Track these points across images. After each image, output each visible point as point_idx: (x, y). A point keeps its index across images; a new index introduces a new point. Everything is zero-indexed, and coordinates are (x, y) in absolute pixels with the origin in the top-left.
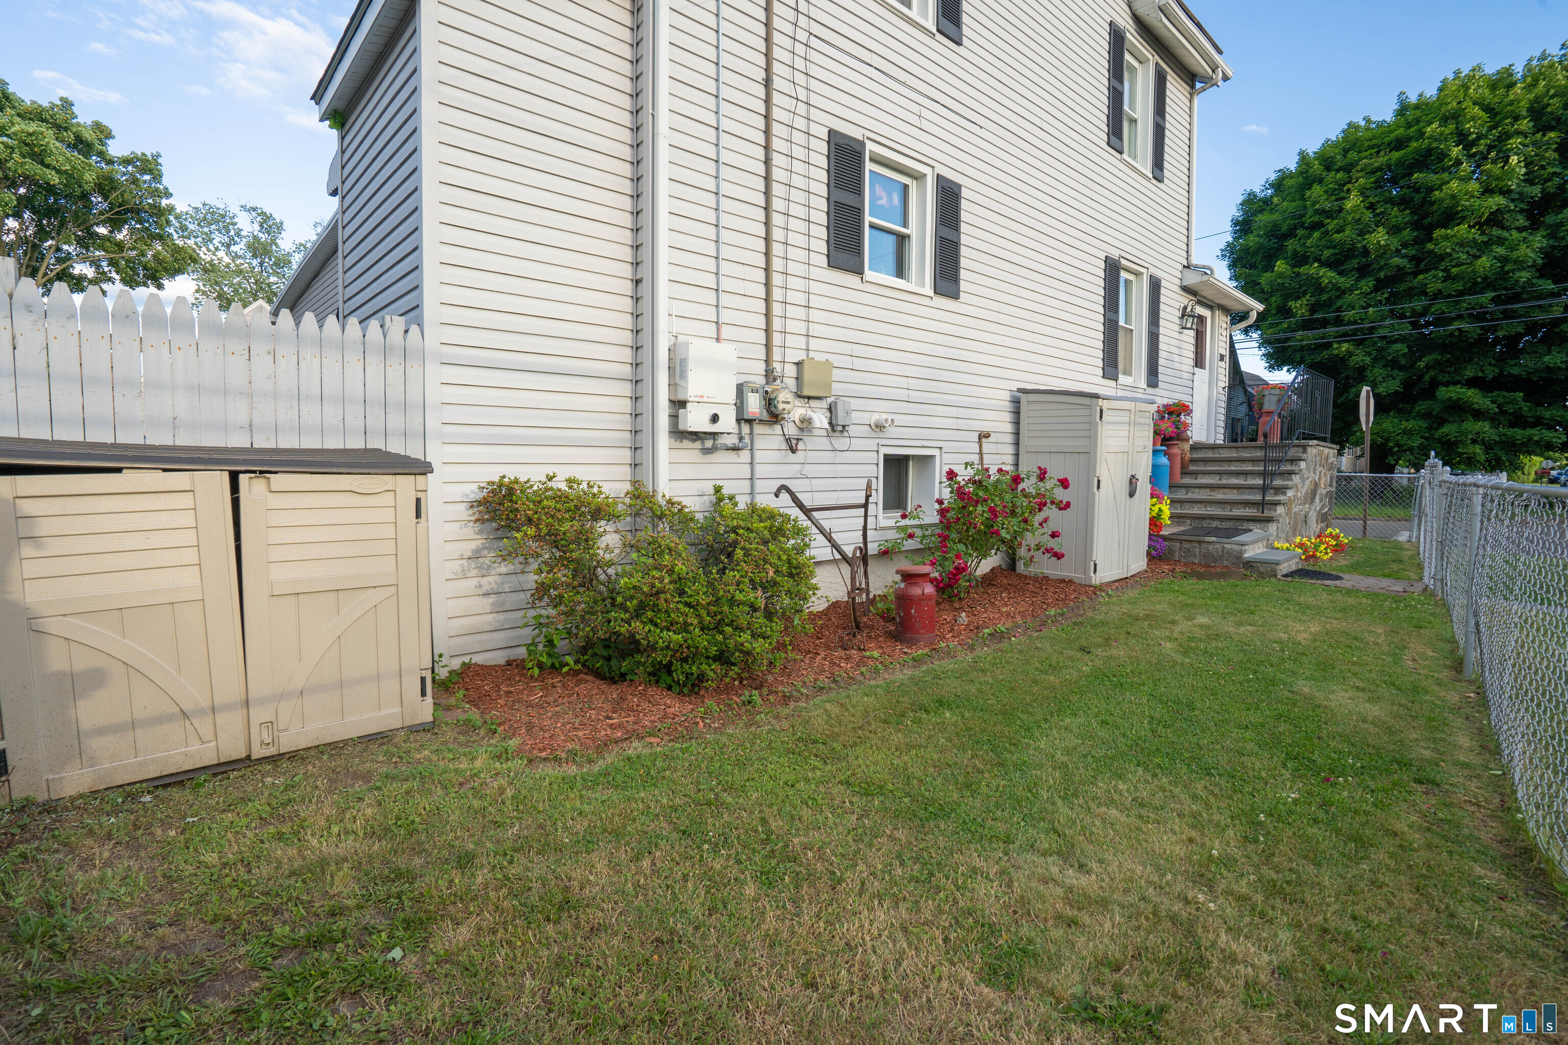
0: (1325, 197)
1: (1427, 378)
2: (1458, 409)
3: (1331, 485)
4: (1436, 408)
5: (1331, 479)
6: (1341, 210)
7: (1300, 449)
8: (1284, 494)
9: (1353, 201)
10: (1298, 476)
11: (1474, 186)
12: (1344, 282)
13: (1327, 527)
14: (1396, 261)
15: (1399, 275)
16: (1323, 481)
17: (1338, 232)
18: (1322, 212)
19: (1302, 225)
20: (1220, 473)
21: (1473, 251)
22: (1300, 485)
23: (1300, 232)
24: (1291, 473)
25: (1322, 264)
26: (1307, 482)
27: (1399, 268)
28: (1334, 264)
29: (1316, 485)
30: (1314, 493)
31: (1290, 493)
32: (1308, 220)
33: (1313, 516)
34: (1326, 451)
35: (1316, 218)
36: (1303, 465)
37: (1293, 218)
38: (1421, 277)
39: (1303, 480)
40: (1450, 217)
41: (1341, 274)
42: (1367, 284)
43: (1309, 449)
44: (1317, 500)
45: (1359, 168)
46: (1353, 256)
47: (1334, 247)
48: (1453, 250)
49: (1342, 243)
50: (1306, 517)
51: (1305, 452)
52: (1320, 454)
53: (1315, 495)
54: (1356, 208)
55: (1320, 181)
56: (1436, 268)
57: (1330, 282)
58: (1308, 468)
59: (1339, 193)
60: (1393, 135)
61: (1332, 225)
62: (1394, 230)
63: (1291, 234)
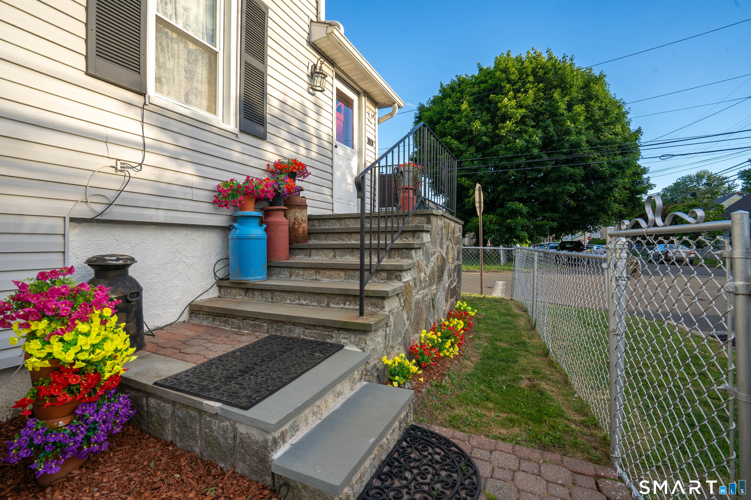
0: (452, 104)
1: (501, 197)
2: (514, 213)
3: (458, 259)
4: (506, 212)
5: (458, 253)
6: (460, 110)
7: (424, 219)
8: (399, 278)
9: (464, 106)
10: (420, 252)
11: (513, 102)
12: (462, 147)
13: (457, 300)
14: (484, 138)
15: (486, 145)
16: (450, 256)
17: (459, 121)
18: (451, 111)
19: (443, 118)
20: (334, 248)
21: (515, 136)
22: (423, 264)
23: (442, 121)
24: (409, 248)
25: (452, 137)
26: (433, 259)
27: (486, 142)
28: (458, 138)
29: (444, 261)
30: (441, 270)
31: (407, 277)
32: (446, 115)
33: (441, 296)
34: (453, 224)
35: (448, 114)
36: (426, 237)
37: (438, 114)
38: (495, 146)
39: (427, 257)
40: (505, 118)
41: (461, 143)
42: (472, 149)
43: (433, 219)
44: (446, 277)
45: (466, 92)
46: (466, 134)
47: (458, 129)
48: (506, 134)
49: (461, 127)
50: (433, 300)
51: (429, 222)
52: (447, 227)
53: (442, 272)
54: (466, 109)
55: (450, 97)
56: (501, 143)
57: (456, 147)
58: (433, 241)
59: (458, 102)
60: (480, 79)
61: (456, 117)
62: (484, 123)
63: (438, 122)
